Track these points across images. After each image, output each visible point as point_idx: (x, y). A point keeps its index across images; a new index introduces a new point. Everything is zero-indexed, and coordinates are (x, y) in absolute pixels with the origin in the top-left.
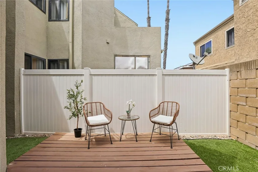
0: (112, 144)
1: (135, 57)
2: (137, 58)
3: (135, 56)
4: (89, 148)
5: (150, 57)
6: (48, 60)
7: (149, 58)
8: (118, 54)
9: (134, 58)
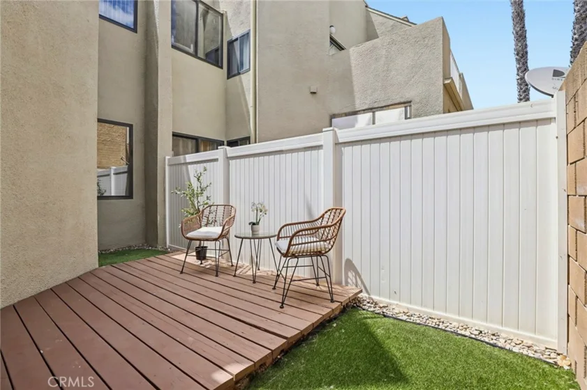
0: (217, 276)
1: (374, 112)
2: (378, 114)
3: (372, 110)
4: (182, 272)
5: (410, 106)
6: (227, 141)
7: (408, 108)
8: (336, 112)
9: (371, 114)
